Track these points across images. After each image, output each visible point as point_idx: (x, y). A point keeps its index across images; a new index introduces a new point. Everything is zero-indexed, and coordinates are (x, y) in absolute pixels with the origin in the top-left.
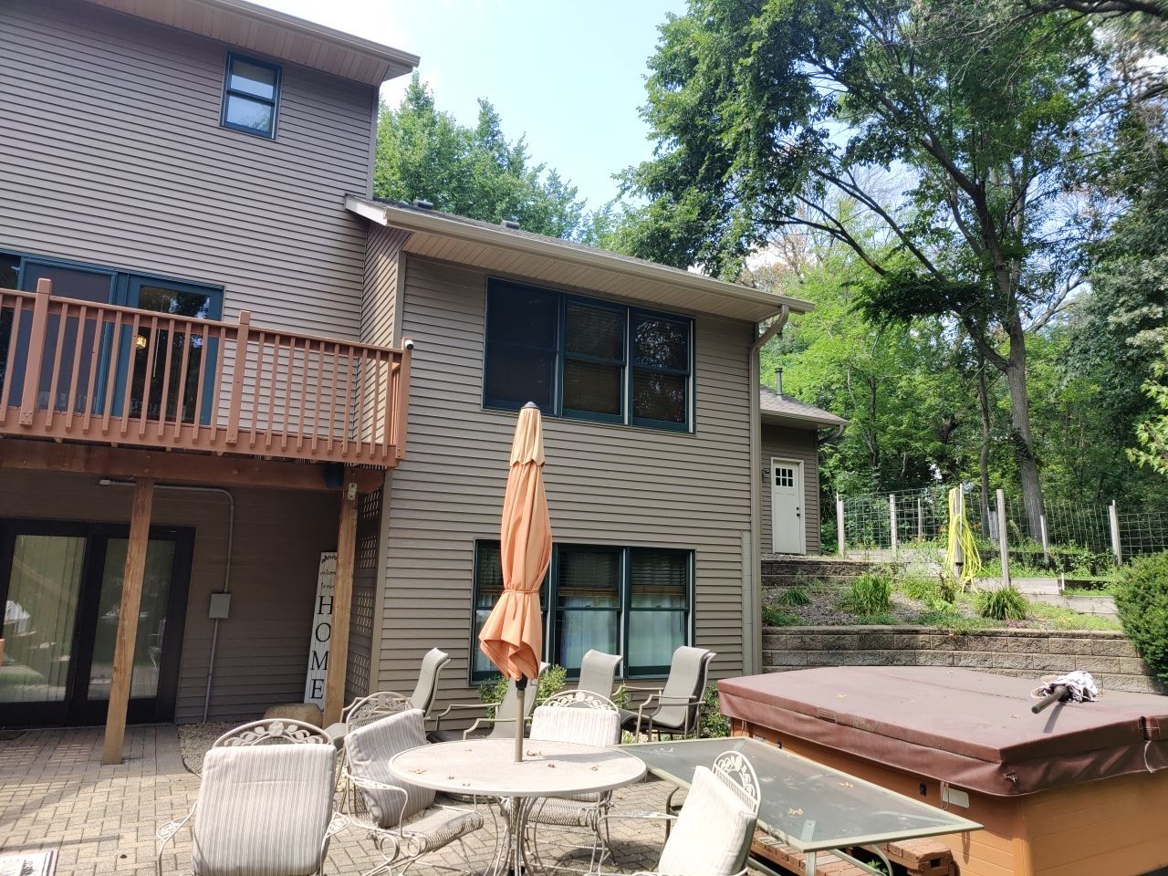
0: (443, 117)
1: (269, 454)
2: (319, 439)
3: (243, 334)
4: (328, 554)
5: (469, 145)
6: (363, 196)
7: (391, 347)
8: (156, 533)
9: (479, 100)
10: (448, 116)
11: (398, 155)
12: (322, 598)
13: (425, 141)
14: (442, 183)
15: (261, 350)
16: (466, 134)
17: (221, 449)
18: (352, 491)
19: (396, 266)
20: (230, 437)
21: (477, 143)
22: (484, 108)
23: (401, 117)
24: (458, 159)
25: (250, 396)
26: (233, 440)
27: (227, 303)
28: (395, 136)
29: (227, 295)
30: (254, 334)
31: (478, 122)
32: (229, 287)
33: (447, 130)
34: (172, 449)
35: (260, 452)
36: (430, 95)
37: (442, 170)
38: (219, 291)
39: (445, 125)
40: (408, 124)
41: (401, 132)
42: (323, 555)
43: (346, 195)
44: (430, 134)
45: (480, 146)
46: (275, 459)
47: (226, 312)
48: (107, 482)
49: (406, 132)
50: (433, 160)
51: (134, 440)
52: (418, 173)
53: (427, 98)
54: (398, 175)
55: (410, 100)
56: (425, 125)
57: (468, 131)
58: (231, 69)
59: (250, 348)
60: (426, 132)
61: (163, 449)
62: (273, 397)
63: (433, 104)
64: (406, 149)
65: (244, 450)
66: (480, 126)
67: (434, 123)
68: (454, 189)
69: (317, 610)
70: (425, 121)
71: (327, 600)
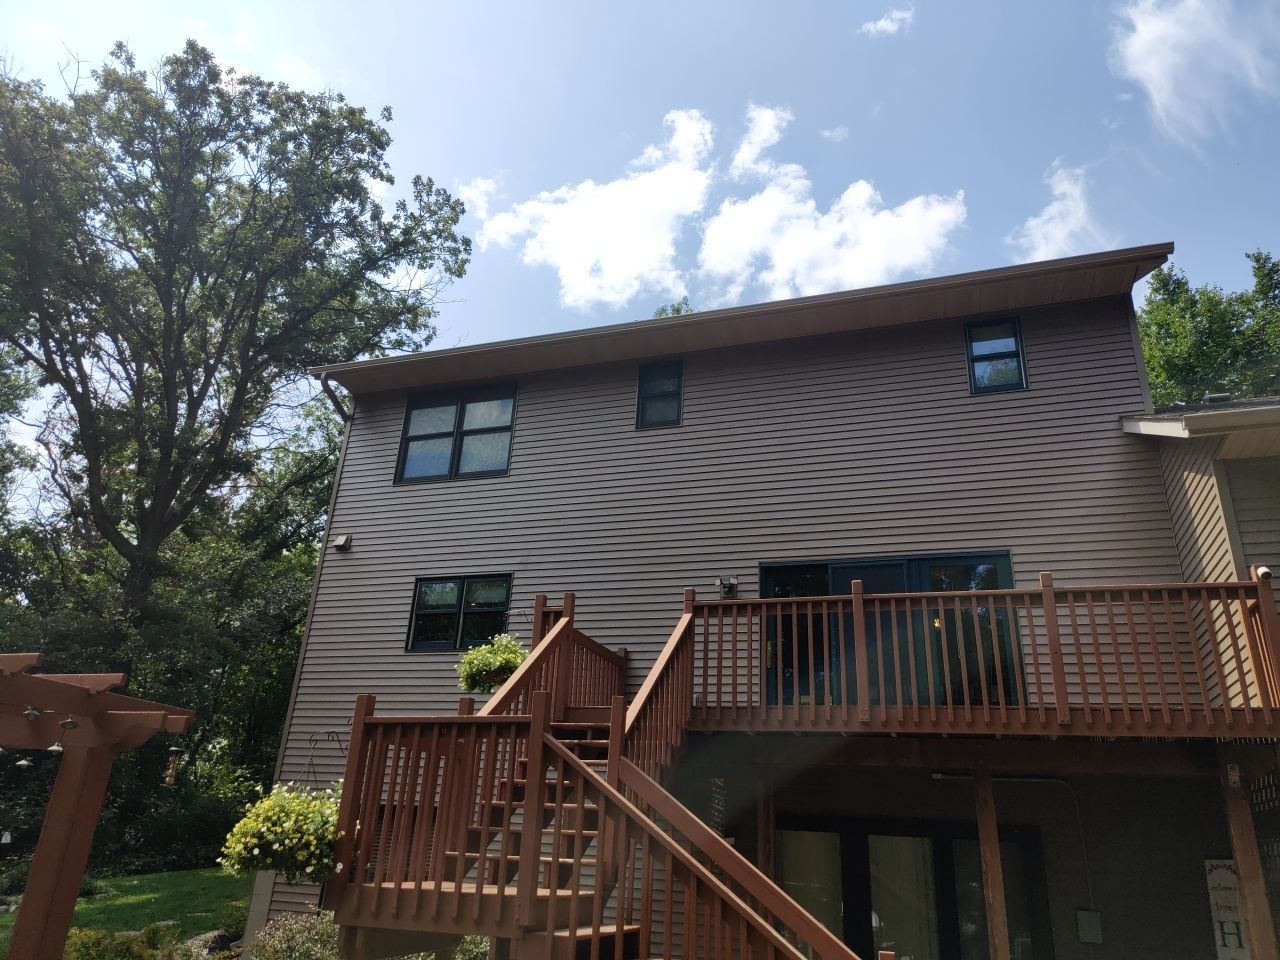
0: (1203, 293)
1: (1113, 734)
2: (1172, 711)
3: (1048, 598)
4: (1215, 862)
5: (1249, 310)
6: (1142, 413)
7: (1234, 579)
8: (1005, 833)
9: (1248, 256)
10: (1210, 288)
11: (1158, 354)
12: (1222, 924)
13: (1189, 326)
14: (1226, 364)
15: (1073, 611)
16: (1243, 300)
17: (1055, 732)
18: (1234, 776)
19: (1213, 480)
20: (1062, 717)
21: (1260, 304)
22: (1257, 260)
23: (1149, 313)
24: (1238, 332)
25: (1073, 667)
26: (1067, 720)
27: (1016, 568)
28: (1149, 336)
29: (1015, 559)
30: (1061, 596)
31: (1255, 280)
32: (1014, 550)
33: (1213, 303)
34: (1002, 735)
35: (1101, 732)
36: (1180, 276)
37: (1221, 351)
38: (1004, 556)
39: (1210, 299)
40: (1161, 316)
41: (1154, 328)
42: (1208, 863)
43: (1121, 418)
44: (1193, 316)
45: (1265, 307)
46: (1120, 739)
47: (1017, 577)
48: (939, 776)
49: (1160, 326)
50: (1206, 344)
51: (963, 730)
52: (1190, 365)
53: (1178, 279)
54: (1164, 375)
55: (1156, 290)
56: (1182, 310)
57: (1242, 295)
58: (971, 338)
59: (1060, 612)
60: (1187, 316)
61: (992, 737)
62: (1100, 664)
63: (1186, 283)
64: (1166, 344)
65: (1081, 731)
66: (1259, 283)
67: (1194, 303)
68: (1243, 367)
69: (1219, 943)
70: (1182, 305)
71: (1229, 927)
